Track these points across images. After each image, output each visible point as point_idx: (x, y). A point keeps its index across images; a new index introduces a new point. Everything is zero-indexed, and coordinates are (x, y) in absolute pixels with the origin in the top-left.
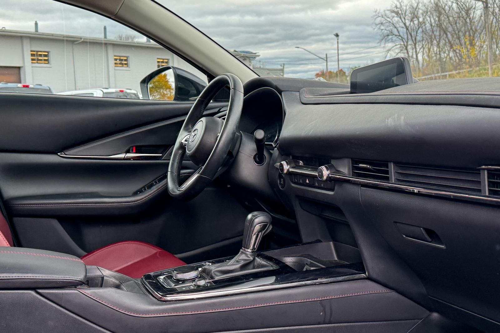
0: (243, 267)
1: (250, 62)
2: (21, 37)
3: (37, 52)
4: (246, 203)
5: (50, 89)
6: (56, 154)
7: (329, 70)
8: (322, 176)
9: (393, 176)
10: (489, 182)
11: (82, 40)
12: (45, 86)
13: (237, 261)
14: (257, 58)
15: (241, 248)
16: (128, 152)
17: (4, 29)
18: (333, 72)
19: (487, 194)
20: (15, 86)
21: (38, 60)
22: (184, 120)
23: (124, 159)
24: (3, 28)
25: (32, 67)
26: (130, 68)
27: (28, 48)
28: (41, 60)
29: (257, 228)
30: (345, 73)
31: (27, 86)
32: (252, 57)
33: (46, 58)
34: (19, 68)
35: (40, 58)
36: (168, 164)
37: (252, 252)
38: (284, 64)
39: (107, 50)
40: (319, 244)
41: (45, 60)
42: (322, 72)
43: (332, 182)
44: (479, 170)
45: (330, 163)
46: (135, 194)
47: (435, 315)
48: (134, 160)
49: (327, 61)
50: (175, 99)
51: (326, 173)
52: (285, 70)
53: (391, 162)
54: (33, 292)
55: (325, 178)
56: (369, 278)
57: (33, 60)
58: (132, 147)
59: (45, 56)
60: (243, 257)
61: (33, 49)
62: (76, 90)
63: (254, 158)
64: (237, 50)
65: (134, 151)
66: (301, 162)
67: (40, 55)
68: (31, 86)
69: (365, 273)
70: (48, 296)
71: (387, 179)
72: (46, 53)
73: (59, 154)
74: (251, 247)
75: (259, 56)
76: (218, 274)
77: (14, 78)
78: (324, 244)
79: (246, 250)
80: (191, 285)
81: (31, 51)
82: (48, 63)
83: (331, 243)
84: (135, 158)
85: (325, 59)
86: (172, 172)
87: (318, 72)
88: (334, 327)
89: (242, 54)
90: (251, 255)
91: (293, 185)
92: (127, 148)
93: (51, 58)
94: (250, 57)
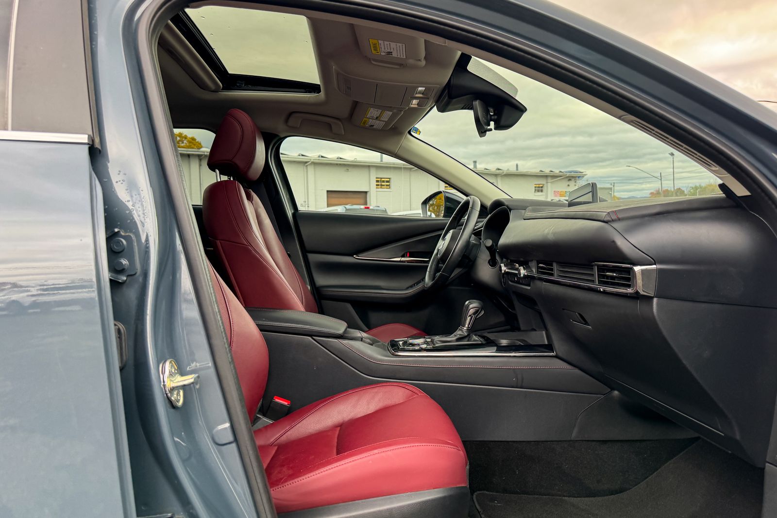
0: (458, 340)
1: (575, 182)
2: (369, 166)
3: (381, 178)
4: (494, 301)
5: (386, 210)
6: (352, 256)
7: (664, 189)
8: (520, 274)
9: (556, 272)
10: (598, 274)
12: (382, 208)
13: (455, 335)
14: (585, 177)
15: (460, 327)
16: (403, 256)
18: (671, 191)
19: (597, 283)
20: (359, 208)
21: (382, 185)
22: (442, 234)
23: (400, 261)
25: (377, 191)
27: (374, 175)
28: (384, 185)
29: (471, 311)
30: (684, 191)
31: (368, 208)
32: (579, 177)
33: (388, 184)
34: (366, 192)
35: (383, 184)
36: (427, 266)
37: (467, 330)
38: (614, 183)
40: (534, 333)
41: (387, 185)
42: (657, 191)
43: (529, 279)
44: (593, 266)
45: (528, 264)
46: (407, 288)
47: (616, 393)
48: (407, 262)
49: (661, 179)
50: (444, 217)
51: (523, 272)
52: (615, 188)
53: (554, 262)
54: (310, 338)
55: (522, 275)
56: (557, 357)
57: (377, 185)
58: (407, 252)
59: (387, 182)
60: (460, 332)
61: (378, 177)
62: (411, 210)
63: (489, 262)
64: (562, 171)
65: (408, 256)
66: (517, 265)
67: (383, 181)
68: (371, 208)
69: (554, 353)
70: (319, 341)
71: (552, 275)
72: (388, 180)
73: (354, 256)
74: (467, 326)
75: (585, 175)
76: (439, 343)
77: (362, 201)
78: (538, 333)
79: (463, 328)
80: (417, 348)
81: (377, 178)
82: (389, 188)
83: (544, 332)
84: (408, 262)
85: (660, 178)
86: (430, 272)
87: (652, 191)
88: (526, 391)
89: (568, 174)
90: (466, 332)
91: (510, 282)
92: (403, 253)
93: (392, 184)
94: (575, 177)
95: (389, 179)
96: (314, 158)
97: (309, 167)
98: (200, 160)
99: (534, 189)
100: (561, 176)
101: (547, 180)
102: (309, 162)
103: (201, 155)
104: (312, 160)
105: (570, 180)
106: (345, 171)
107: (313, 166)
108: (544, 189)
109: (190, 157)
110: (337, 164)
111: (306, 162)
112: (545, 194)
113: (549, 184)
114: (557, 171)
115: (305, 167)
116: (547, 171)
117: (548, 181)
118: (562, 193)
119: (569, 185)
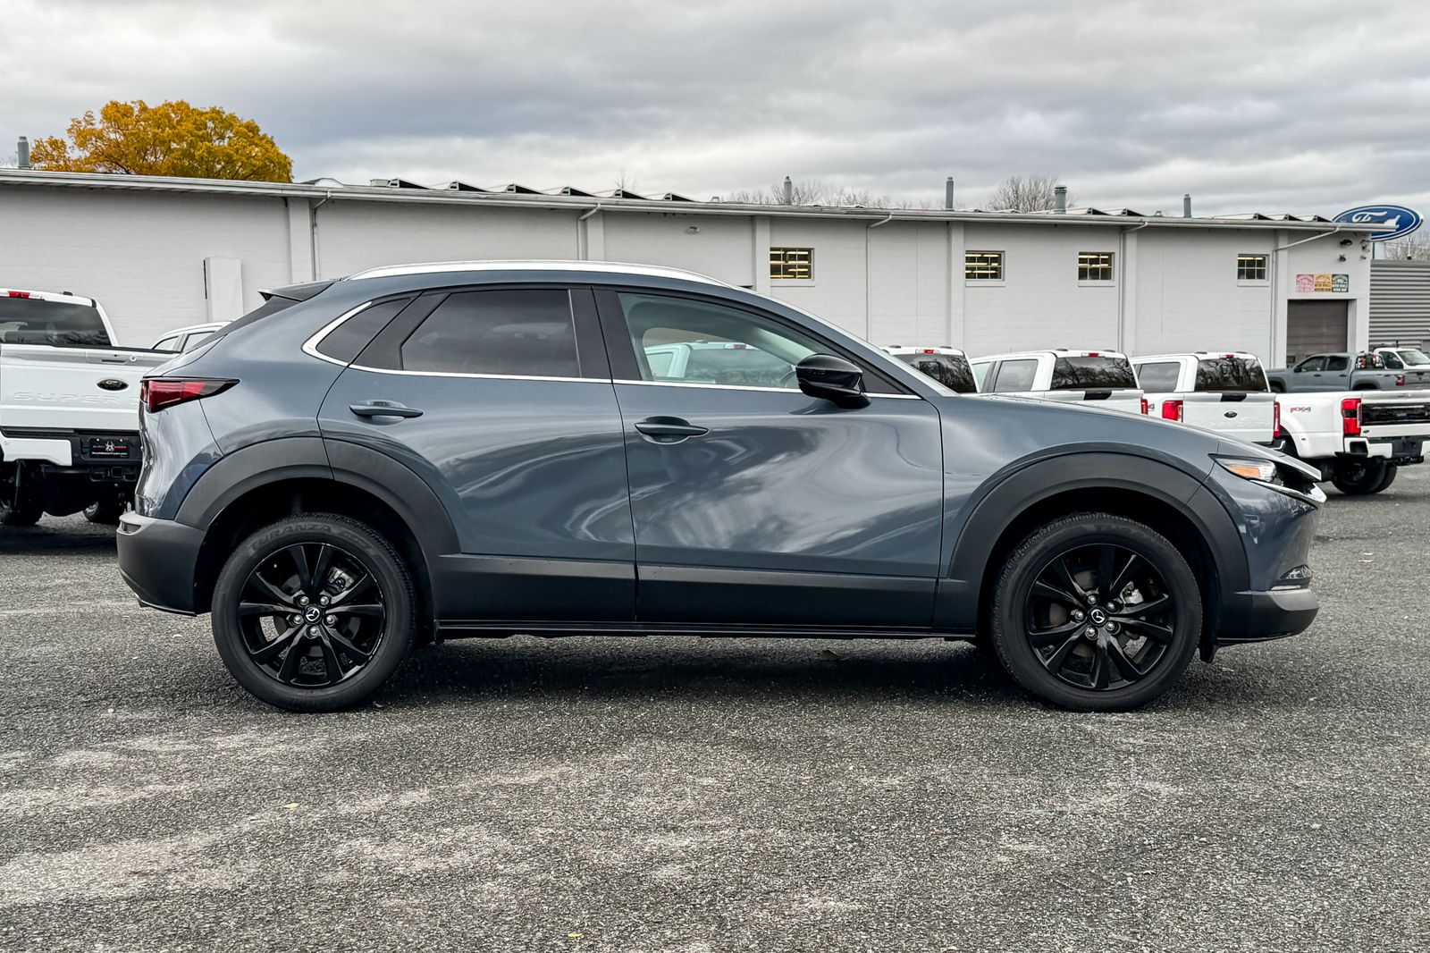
1: (1364, 248)
2: (752, 218)
3: (786, 250)
11: (891, 217)
17: (715, 200)
21: (787, 268)
24: (714, 198)
25: (772, 286)
26: (1004, 280)
27: (766, 241)
35: (791, 263)
39: (949, 240)
57: (773, 267)
61: (776, 244)
64: (1323, 215)
67: (793, 258)
72: (806, 253)
81: (773, 249)
82: (809, 276)
89: (1341, 226)
93: (818, 263)
94: (1365, 234)
95: (809, 250)
96: (603, 201)
97: (589, 223)
98: (314, 212)
99: (1237, 268)
100: (1320, 232)
101: (1276, 244)
102: (591, 209)
103: (319, 199)
104: (599, 206)
105: (1345, 243)
106: (688, 232)
107: (600, 224)
108: (1269, 268)
109: (290, 204)
110: (665, 214)
111: (585, 211)
112: (1269, 283)
113: (1283, 255)
114: (1306, 216)
115: (579, 224)
116: (1277, 215)
117: (1281, 246)
118: (1321, 280)
119: (1342, 259)
